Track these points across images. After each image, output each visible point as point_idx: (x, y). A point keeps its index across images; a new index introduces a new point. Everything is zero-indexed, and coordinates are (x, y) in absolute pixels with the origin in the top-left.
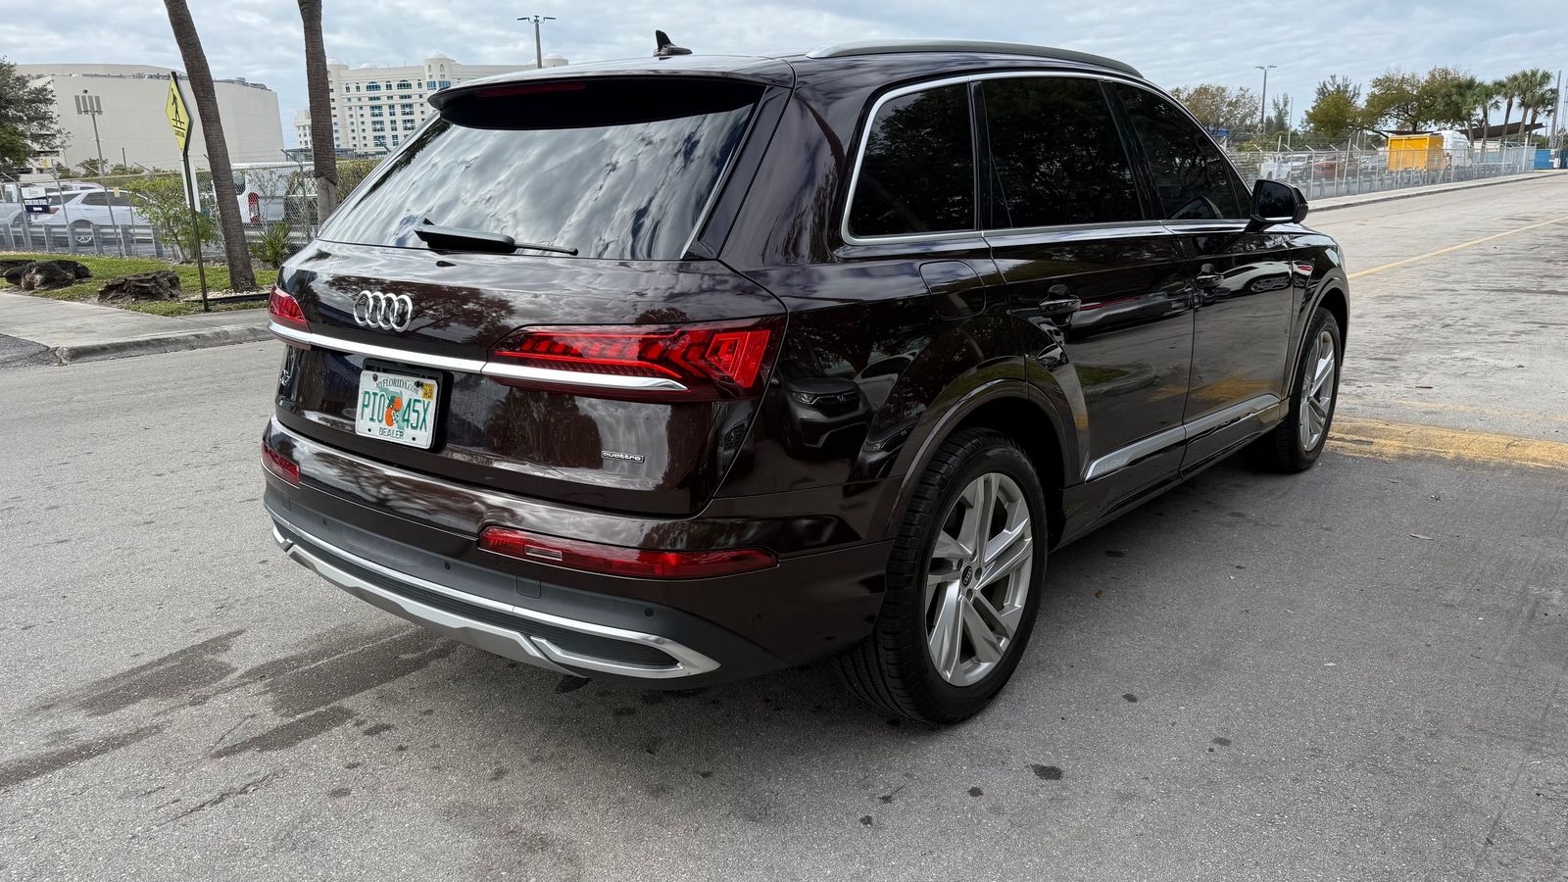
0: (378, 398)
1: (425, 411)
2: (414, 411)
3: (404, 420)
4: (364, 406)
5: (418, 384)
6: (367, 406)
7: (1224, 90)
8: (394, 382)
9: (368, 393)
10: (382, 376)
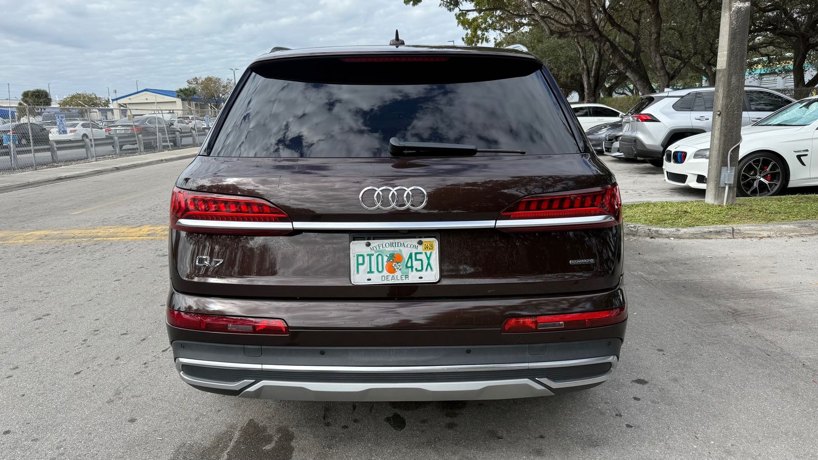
0: (374, 258)
1: (429, 259)
2: (416, 260)
3: (407, 267)
4: (358, 264)
5: (420, 243)
6: (363, 264)
7: (219, 79)
8: (391, 245)
9: (362, 256)
10: (374, 243)
